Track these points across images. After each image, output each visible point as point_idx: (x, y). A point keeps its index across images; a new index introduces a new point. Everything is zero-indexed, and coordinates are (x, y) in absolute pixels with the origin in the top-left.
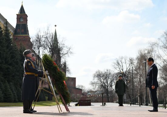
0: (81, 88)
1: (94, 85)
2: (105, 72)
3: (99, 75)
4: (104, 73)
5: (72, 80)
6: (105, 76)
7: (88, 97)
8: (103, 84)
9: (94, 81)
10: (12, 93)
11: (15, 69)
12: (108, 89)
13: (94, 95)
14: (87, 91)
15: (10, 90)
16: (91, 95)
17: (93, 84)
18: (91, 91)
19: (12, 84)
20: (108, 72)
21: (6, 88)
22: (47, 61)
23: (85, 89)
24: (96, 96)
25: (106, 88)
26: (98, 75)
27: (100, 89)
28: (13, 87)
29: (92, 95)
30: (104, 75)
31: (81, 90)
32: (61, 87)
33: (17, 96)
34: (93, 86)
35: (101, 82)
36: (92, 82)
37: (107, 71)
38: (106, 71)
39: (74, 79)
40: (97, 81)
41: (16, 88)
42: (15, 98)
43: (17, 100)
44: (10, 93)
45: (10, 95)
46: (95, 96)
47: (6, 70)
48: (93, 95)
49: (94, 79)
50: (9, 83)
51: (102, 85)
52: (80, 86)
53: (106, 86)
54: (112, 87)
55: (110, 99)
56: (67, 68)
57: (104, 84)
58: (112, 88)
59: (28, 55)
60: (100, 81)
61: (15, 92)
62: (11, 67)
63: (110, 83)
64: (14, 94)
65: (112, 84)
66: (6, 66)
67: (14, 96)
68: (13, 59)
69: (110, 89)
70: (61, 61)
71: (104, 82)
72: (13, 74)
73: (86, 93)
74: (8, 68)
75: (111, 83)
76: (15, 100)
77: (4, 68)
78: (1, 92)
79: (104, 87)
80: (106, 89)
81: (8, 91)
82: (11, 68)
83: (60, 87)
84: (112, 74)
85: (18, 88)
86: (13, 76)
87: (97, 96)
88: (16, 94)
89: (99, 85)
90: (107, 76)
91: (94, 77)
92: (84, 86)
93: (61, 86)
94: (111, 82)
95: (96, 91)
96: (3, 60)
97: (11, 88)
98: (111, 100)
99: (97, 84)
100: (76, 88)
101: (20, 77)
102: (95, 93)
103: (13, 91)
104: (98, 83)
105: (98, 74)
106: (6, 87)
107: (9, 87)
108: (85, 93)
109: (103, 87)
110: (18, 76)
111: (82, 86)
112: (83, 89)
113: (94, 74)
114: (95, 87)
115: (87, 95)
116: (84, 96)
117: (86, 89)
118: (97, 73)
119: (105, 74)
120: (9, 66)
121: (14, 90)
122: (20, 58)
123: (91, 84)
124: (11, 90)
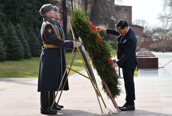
0: (141, 25)
1: (165, 20)
5: (125, 10)
7: (153, 42)
9: (165, 12)
10: (20, 43)
13: (164, 38)
14: (152, 29)
17: (162, 18)
18: (159, 30)
21: (10, 35)
22: (80, 24)
24: (168, 39)
26: (171, 3)
28: (22, 32)
29: (160, 38)
31: (141, 28)
32: (105, 70)
33: (30, 46)
34: (163, 21)
36: (160, 14)
41: (28, 31)
42: (26, 52)
43: (30, 54)
44: (18, 43)
45: (18, 46)
46: (166, 38)
48: (162, 38)
49: (164, 10)
50: (15, 25)
52: (139, 21)
59: (48, 14)
61: (26, 41)
64: (25, 43)
67: (24, 47)
72: (22, 7)
73: (151, 34)
76: (26, 55)
78: (2, 43)
81: (14, 39)
85: (31, 32)
86: (22, 10)
88: (27, 44)
91: (165, 6)
92: (146, 21)
93: (104, 68)
95: (168, 31)
97: (19, 34)
99: (169, 18)
100: (133, 24)
101: (34, 11)
102: (166, 33)
103: (22, 40)
106: (10, 32)
107: (15, 32)
110: (30, 9)
111: (143, 20)
112: (144, 27)
114: (165, 23)
115: (152, 38)
116: (147, 40)
117: (150, 27)
123: (159, 18)
124: (18, 38)
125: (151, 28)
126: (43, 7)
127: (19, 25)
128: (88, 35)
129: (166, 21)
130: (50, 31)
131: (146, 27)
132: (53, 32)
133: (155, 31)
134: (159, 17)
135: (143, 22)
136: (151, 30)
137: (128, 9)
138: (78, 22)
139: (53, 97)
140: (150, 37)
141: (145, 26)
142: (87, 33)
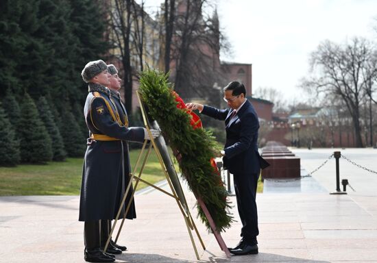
0: (268, 98)
1: (313, 90)
2: (350, 48)
3: (328, 58)
4: (344, 48)
5: (239, 72)
6: (348, 61)
7: (291, 130)
8: (343, 88)
9: (313, 75)
10: (45, 133)
11: (54, 51)
12: (357, 102)
13: (311, 123)
14: (290, 106)
15: (39, 122)
16: (301, 122)
17: (307, 85)
18: (302, 108)
19: (46, 102)
20: (358, 46)
21: (28, 118)
22: (156, 97)
23: (282, 102)
24: (318, 125)
25: (350, 98)
26: (324, 57)
27: (332, 102)
28: (49, 112)
29: (304, 123)
30: (344, 57)
31: (269, 104)
32: (202, 180)
33: (64, 137)
34: (309, 91)
35: (337, 80)
36: (304, 79)
37: (356, 42)
38: (352, 44)
39: (246, 69)
40: (323, 75)
41: (60, 110)
42: (57, 148)
43: (63, 153)
44: (41, 131)
45: (42, 137)
46: (315, 122)
47: (26, 54)
48: (307, 122)
49: (311, 70)
50: (36, 99)
51: (339, 91)
52: (265, 91)
53: (353, 92)
54: (370, 95)
55: (363, 135)
56: (222, 38)
57: (345, 84)
58: (371, 99)
59: (97, 79)
60: (333, 75)
61: (56, 129)
62: (40, 43)
63: (365, 82)
64: (54, 133)
65: (370, 84)
66: (24, 42)
67: (54, 139)
68: (47, 17)
69: (365, 104)
70: (203, 14)
71: (343, 81)
72: (49, 65)
73: (287, 114)
74: (31, 48)
75: (368, 82)
76: (56, 154)
77: (19, 47)
78: (13, 133)
79: (343, 96)
80: (352, 102)
81: (35, 124)
82: (41, 46)
83: (199, 180)
84: (373, 53)
85: (66, 112)
86: (49, 72)
87: (320, 123)
88: (59, 134)
89: (328, 90)
90: (353, 58)
91: (312, 64)
92: (278, 91)
93: (201, 178)
94: (369, 79)
95: (318, 109)
96: (14, 23)
97: (45, 115)
98: (369, 139)
99: (320, 86)
100: (253, 97)
101: (71, 72)
102: (314, 114)
103: (50, 126)
104: (325, 82)
105: (326, 53)
106: (27, 113)
107: (36, 112)
108: (282, 115)
109: (340, 96)
110: (64, 70)
111: (271, 90)
112: (275, 102)
113: (313, 54)
114: (314, 95)
115: (290, 121)
116: (279, 126)
117: (286, 101)
118: (324, 50)
119: (348, 53)
120: (32, 40)
121: (52, 120)
122: (67, 10)
123: (302, 87)
124: (42, 123)
125: (287, 105)
126: (87, 66)
127: (43, 99)
128: (171, 118)
129: (315, 91)
130: (101, 110)
131: (278, 103)
132: (107, 112)
133: (294, 110)
134: (301, 83)
135: (273, 92)
136: (286, 108)
137: (245, 69)
138: (153, 94)
139: (107, 230)
140: (286, 121)
141: (276, 100)
142: (170, 113)
